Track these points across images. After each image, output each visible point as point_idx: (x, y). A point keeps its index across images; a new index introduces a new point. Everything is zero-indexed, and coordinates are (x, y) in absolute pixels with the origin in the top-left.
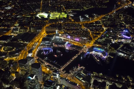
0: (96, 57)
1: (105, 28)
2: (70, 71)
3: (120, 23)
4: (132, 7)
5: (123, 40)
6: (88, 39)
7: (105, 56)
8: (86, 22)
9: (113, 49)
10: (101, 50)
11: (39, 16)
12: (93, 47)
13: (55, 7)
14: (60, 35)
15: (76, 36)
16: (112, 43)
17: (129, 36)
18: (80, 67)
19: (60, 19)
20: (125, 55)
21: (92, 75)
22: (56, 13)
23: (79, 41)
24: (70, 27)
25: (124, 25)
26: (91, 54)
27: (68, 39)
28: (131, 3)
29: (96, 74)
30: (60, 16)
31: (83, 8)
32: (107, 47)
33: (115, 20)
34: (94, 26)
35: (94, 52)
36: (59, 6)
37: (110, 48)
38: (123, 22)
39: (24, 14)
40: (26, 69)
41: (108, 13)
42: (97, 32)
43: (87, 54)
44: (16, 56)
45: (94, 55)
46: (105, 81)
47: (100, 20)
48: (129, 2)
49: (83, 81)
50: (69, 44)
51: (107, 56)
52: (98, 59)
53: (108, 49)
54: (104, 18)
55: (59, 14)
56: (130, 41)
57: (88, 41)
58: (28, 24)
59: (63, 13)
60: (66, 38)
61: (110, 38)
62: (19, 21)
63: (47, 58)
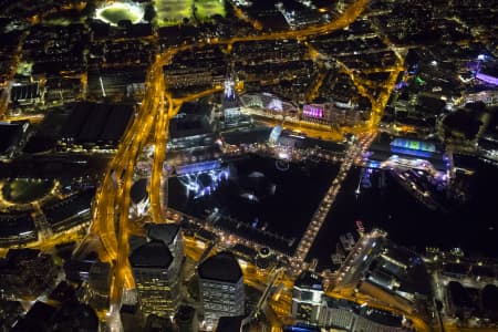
0: (410, 179)
1: (398, 51)
2: (336, 259)
3: (447, 23)
5: (482, 96)
7: (443, 172)
8: (313, 29)
9: (461, 138)
18: (365, 232)
21: (427, 260)
23: (321, 120)
24: (261, 59)
25: (465, 29)
27: (276, 113)
32: (435, 131)
33: (422, 12)
35: (395, 161)
37: (446, 134)
38: (456, 19)
39: (32, 13)
40: (167, 288)
42: (377, 70)
43: (370, 171)
45: (402, 173)
47: (362, 14)
49: (403, 294)
50: (283, 134)
51: (450, 168)
52: (423, 190)
53: (443, 139)
54: (376, 5)
57: (360, 115)
60: (265, 111)
61: (435, 90)
62: (28, 51)
63: (216, 210)
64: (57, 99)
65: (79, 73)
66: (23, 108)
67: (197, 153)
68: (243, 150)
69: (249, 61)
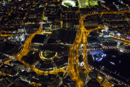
8: (125, 11)
27: (118, 37)
50: (121, 44)
62: (46, 13)
63: (103, 67)
64: (55, 28)
65: (60, 21)
66: (46, 30)
67: (95, 48)
68: (109, 48)
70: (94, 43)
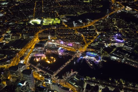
0: (89, 61)
1: (98, 33)
2: (63, 77)
3: (113, 27)
4: (125, 11)
5: (116, 44)
6: (81, 44)
7: (98, 60)
8: (80, 27)
9: (106, 53)
10: (94, 54)
11: (32, 22)
12: (86, 51)
13: (48, 13)
14: (53, 41)
15: (69, 41)
16: (105, 47)
17: (122, 40)
18: (73, 72)
19: (54, 25)
20: (118, 59)
21: (85, 79)
22: (49, 19)
23: (72, 47)
24: (63, 33)
25: (117, 29)
26: (84, 59)
27: (62, 44)
28: (124, 7)
29: (89, 79)
30: (53, 22)
31: (76, 13)
32: (100, 51)
33: (108, 24)
34: (88, 31)
35: (87, 57)
36: (53, 12)
37: (103, 52)
38: (116, 26)
39: (16, 21)
40: (17, 76)
41: (101, 18)
42: (91, 37)
43: (80, 59)
44: (8, 63)
45: (88, 60)
46: (98, 85)
47: (93, 24)
48: (122, 6)
49: (76, 86)
50: (62, 49)
51: (100, 60)
52: (91, 64)
53: (101, 53)
54: (97, 23)
55: (53, 20)
56: (123, 44)
57: (81, 46)
58: (20, 31)
59: (56, 19)
60: (59, 44)
61: (103, 42)
62: (11, 28)
63: (39, 64)
64: (14, 39)
65: (20, 33)
66: (6, 40)
67: (40, 52)
68: (51, 52)
69: (60, 33)
70: (39, 48)
